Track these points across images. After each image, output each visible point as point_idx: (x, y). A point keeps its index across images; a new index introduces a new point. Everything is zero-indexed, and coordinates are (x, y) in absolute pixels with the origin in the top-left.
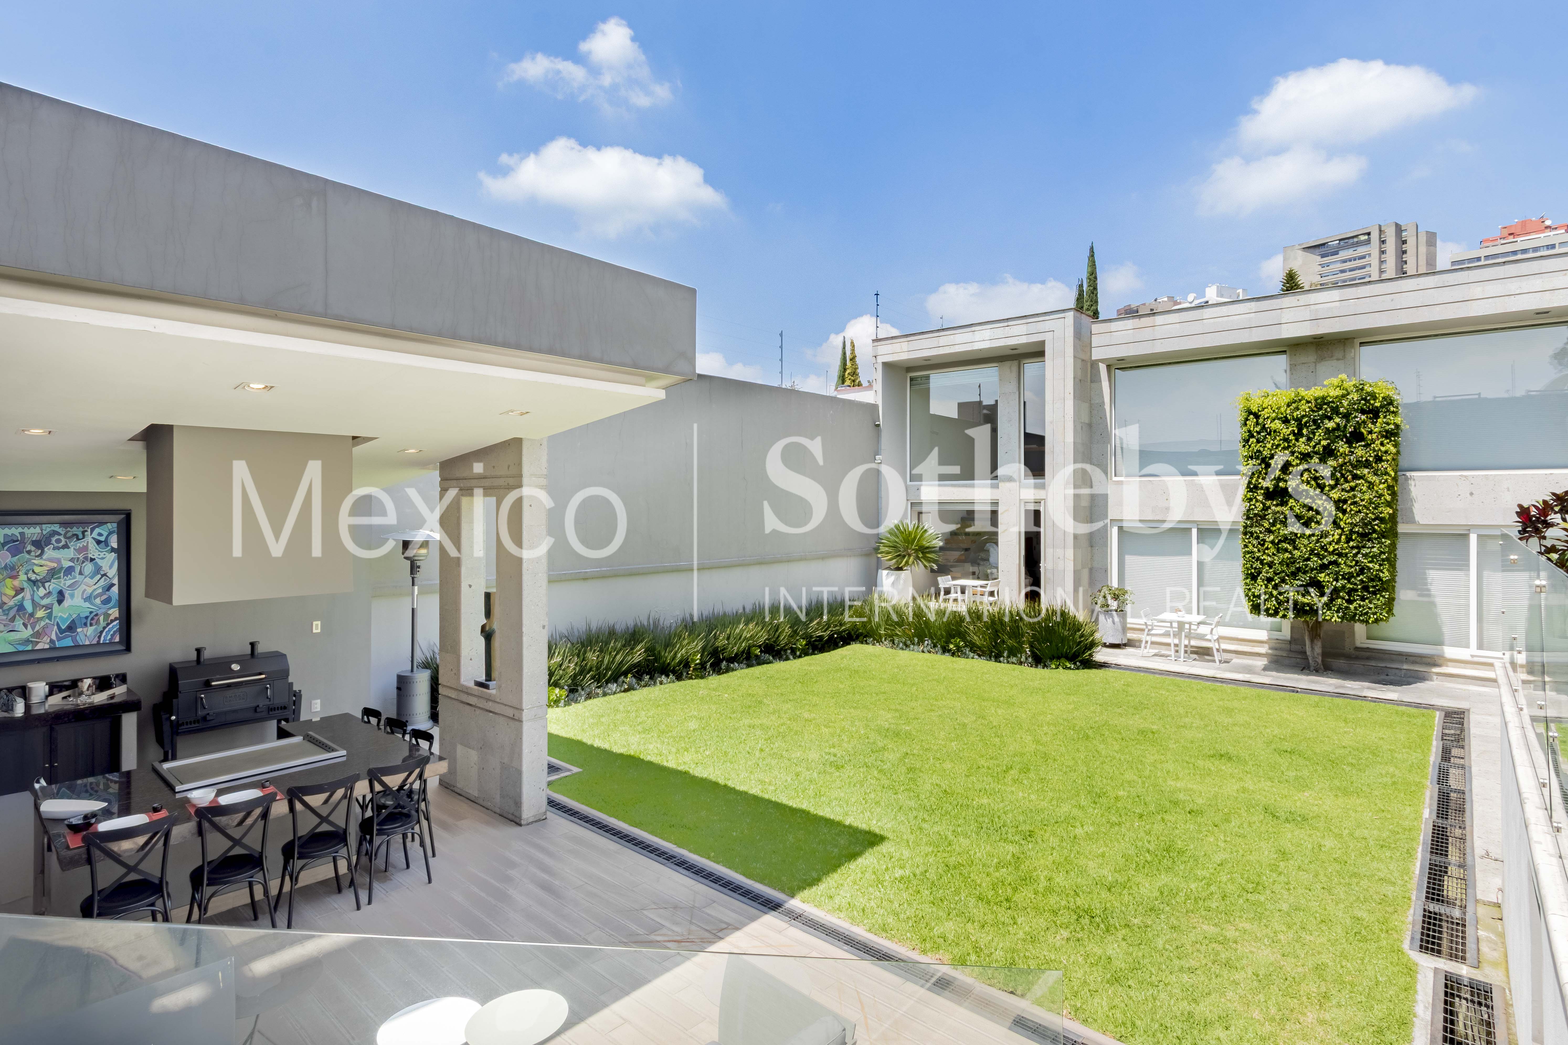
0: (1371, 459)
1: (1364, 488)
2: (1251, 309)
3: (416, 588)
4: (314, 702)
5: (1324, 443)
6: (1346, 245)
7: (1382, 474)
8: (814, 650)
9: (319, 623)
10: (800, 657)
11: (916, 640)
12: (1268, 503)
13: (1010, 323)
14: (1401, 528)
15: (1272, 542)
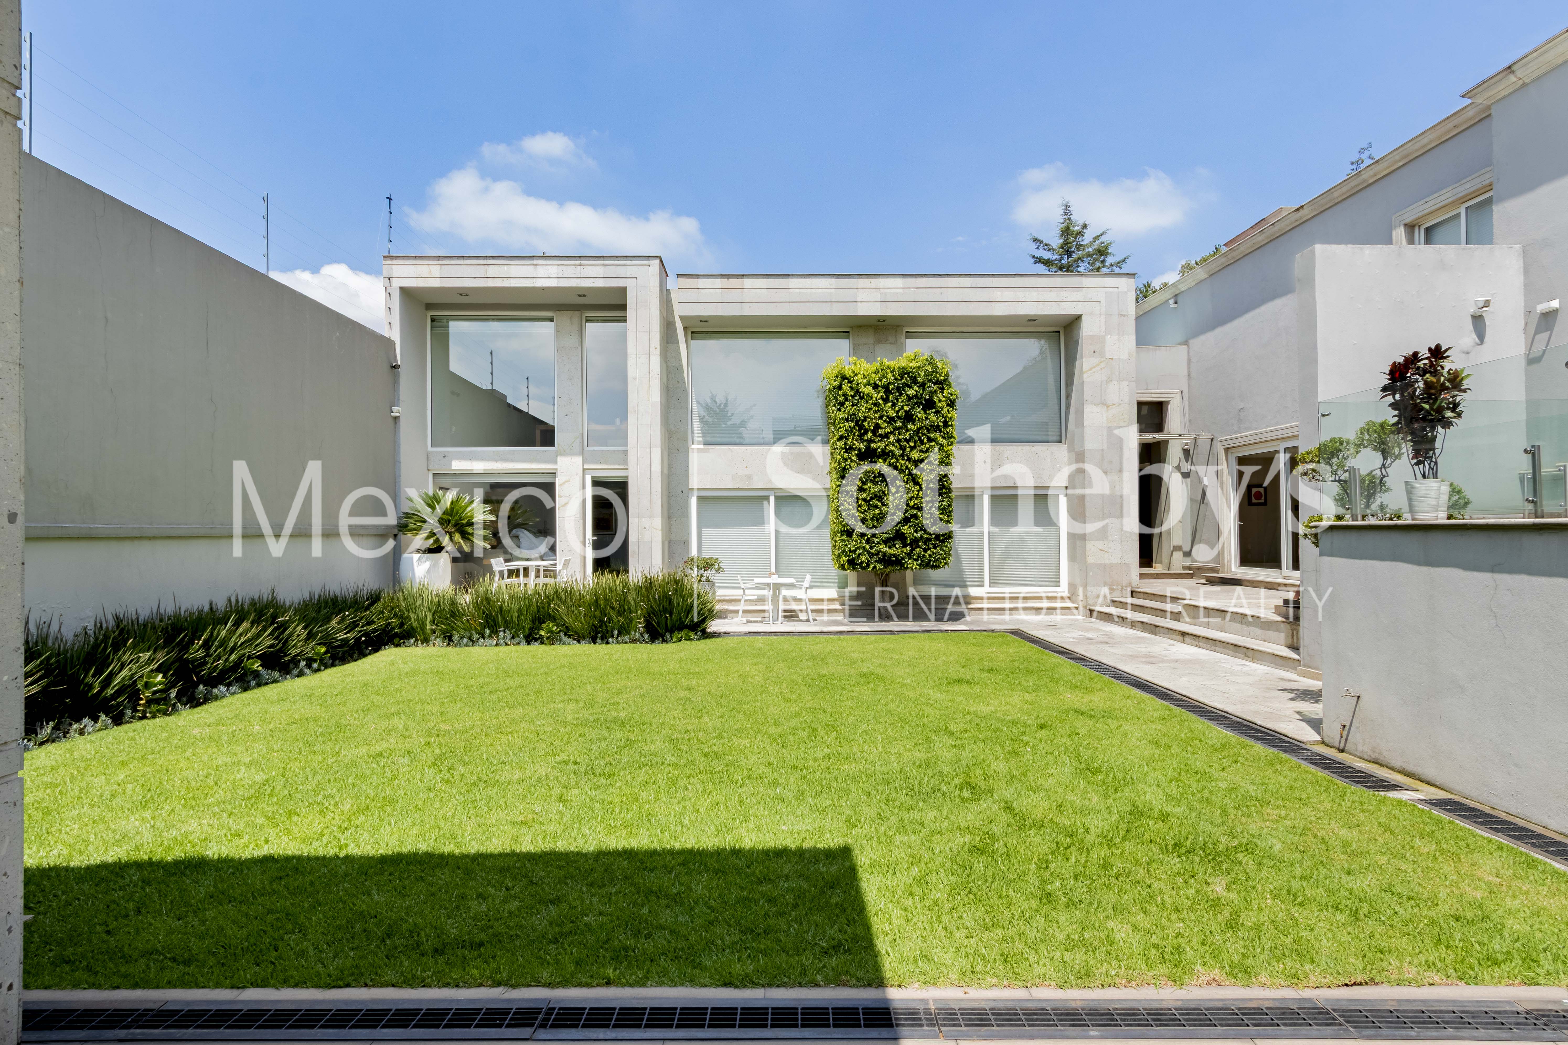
0: (941, 424)
2: (831, 284)
5: (906, 408)
10: (319, 670)
11: (487, 631)
13: (583, 262)
15: (865, 500)
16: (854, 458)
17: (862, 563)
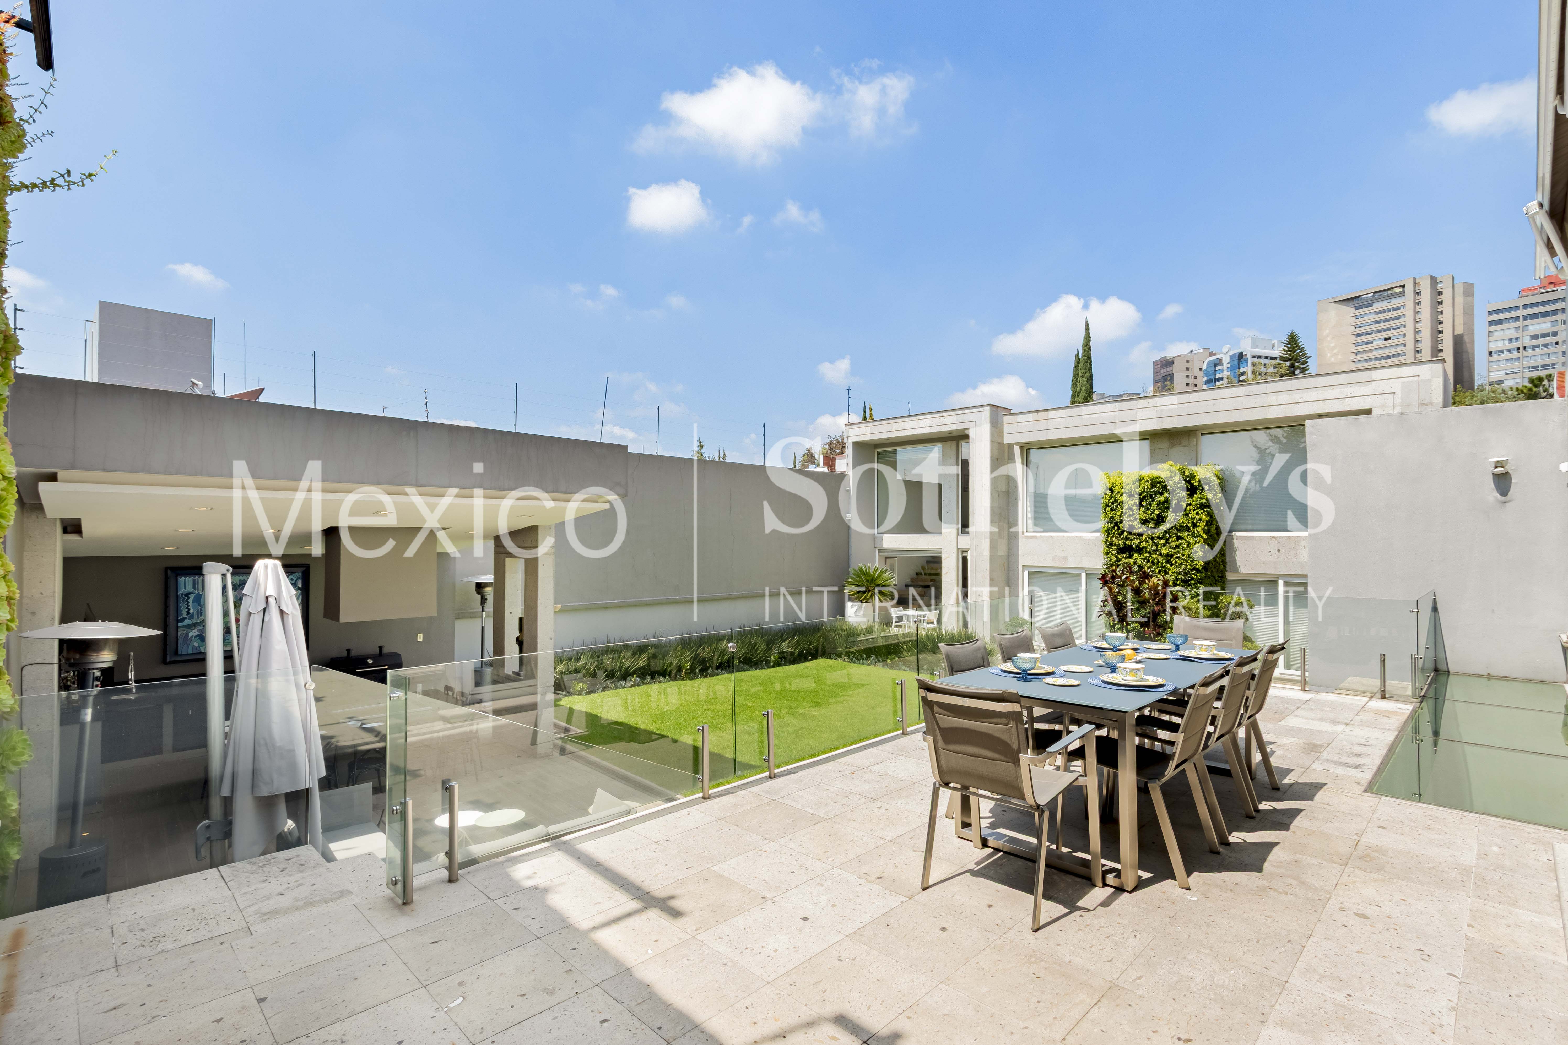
0: (1189, 525)
1: (1185, 546)
2: (1115, 408)
3: (484, 613)
4: (418, 685)
5: (1157, 512)
6: (1380, 297)
7: (1197, 536)
8: (785, 662)
9: (421, 635)
10: (773, 667)
11: (865, 656)
12: (1120, 557)
13: (945, 414)
14: (1229, 575)
16: (1114, 552)
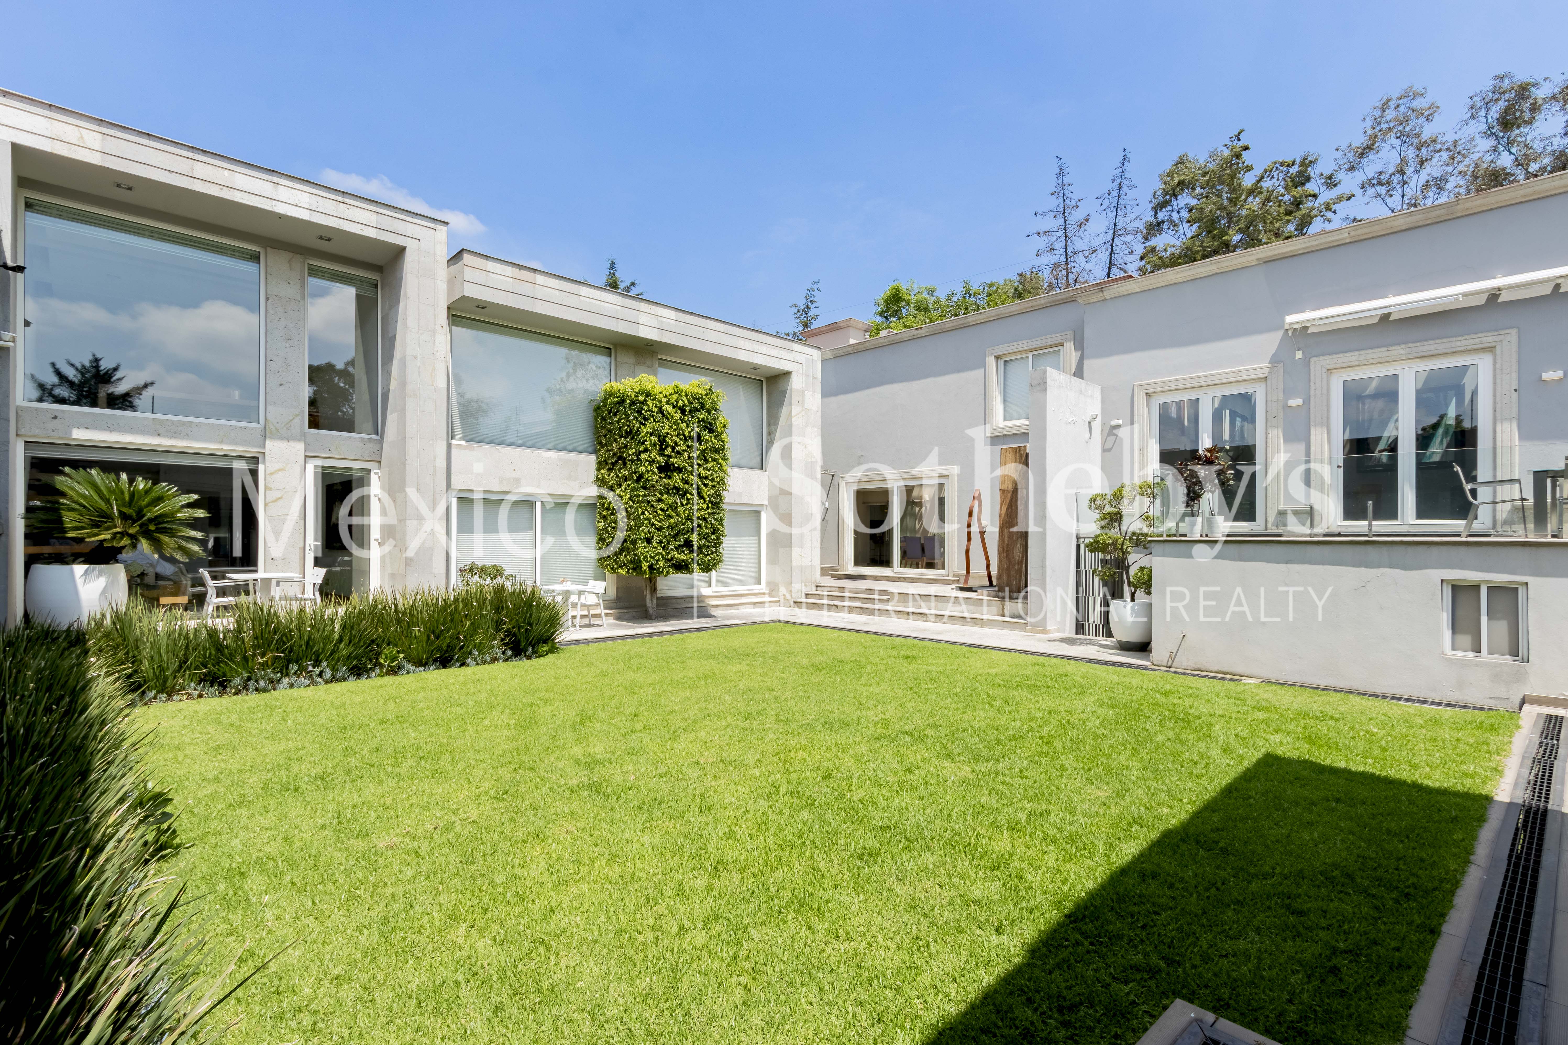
16: (655, 470)
17: (659, 568)
